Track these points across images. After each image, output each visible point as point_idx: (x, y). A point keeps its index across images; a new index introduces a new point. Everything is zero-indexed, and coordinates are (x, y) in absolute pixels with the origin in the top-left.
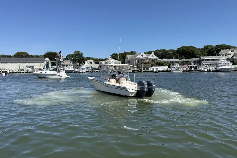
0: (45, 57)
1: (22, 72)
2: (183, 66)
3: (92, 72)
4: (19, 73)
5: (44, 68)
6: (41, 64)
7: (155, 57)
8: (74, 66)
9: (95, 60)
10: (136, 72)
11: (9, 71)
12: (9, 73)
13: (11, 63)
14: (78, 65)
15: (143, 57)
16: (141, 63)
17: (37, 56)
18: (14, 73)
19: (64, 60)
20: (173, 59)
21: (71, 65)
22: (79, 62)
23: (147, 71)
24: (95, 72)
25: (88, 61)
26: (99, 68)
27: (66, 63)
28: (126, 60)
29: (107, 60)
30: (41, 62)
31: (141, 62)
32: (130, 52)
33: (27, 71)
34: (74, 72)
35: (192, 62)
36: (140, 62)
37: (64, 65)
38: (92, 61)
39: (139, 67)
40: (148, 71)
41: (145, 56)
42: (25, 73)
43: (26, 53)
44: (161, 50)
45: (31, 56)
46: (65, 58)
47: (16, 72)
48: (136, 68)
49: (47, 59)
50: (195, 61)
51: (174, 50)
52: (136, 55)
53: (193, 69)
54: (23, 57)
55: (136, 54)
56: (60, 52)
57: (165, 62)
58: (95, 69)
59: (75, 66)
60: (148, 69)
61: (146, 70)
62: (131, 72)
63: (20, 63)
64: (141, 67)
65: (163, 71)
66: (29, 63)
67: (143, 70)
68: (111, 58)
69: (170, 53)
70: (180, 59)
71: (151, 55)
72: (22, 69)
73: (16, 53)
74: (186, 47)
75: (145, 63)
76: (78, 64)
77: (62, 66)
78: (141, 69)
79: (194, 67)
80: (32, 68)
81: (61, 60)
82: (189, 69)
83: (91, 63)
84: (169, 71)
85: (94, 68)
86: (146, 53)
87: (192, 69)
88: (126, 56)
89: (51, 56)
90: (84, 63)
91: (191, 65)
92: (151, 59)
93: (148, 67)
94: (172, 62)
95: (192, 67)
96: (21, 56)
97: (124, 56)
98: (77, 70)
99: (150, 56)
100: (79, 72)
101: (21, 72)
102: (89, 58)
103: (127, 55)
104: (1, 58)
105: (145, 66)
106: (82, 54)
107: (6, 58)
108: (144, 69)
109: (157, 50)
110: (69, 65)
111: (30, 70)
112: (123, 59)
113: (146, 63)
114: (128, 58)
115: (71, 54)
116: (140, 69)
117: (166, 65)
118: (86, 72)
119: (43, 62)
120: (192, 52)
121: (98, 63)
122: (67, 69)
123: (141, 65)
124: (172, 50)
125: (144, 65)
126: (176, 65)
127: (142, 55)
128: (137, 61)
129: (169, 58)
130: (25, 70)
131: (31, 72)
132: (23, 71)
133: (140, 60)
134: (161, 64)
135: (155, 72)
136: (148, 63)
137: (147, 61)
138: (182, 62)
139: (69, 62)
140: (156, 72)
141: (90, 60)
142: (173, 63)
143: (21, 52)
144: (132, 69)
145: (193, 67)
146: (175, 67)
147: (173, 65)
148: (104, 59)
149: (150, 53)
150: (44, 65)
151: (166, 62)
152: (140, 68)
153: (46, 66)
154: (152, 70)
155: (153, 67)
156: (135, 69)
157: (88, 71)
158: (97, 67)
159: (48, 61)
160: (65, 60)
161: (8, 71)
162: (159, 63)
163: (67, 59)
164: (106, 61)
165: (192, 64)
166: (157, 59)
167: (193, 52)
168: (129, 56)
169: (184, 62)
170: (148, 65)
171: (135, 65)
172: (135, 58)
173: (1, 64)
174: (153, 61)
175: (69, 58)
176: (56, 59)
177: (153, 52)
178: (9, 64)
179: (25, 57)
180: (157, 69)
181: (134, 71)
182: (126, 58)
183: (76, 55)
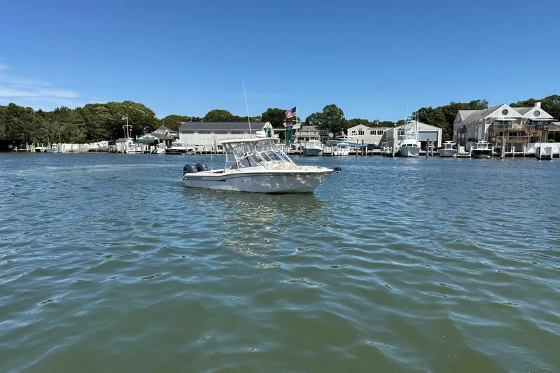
0: (262, 121)
1: (220, 153)
3: (364, 155)
4: (213, 153)
7: (545, 116)
8: (321, 141)
9: (372, 125)
10: (482, 156)
12: (196, 153)
13: (200, 132)
14: (331, 139)
15: (506, 116)
16: (501, 134)
17: (247, 119)
18: (204, 153)
19: (301, 126)
21: (316, 139)
22: (333, 131)
23: (516, 156)
24: (370, 154)
25: (356, 128)
26: (380, 144)
27: (306, 133)
28: (455, 125)
29: (404, 124)
31: (501, 129)
32: (468, 102)
34: (321, 153)
36: (497, 131)
37: (300, 138)
38: (364, 128)
39: (495, 143)
40: (522, 156)
41: (514, 113)
43: (226, 112)
45: (237, 119)
46: (304, 121)
47: (209, 153)
48: (485, 145)
49: (268, 125)
52: (486, 110)
54: (222, 120)
55: (487, 107)
56: (294, 110)
58: (371, 147)
59: (324, 142)
60: (519, 147)
61: (513, 151)
62: (469, 157)
63: (216, 133)
64: (501, 144)
66: (233, 133)
67: (504, 153)
68: (414, 119)
71: (534, 109)
72: (219, 146)
73: (209, 113)
75: (513, 134)
76: (331, 135)
77: (296, 141)
78: (498, 150)
81: (296, 127)
83: (361, 133)
85: (369, 145)
86: (517, 106)
88: (456, 113)
89: (277, 119)
90: (346, 133)
92: (530, 121)
93: (521, 144)
96: (219, 120)
97: (451, 113)
98: (328, 150)
99: (530, 115)
100: (334, 155)
101: (217, 153)
102: (357, 122)
103: (460, 111)
104: (183, 123)
105: (512, 142)
106: (341, 113)
107: (191, 123)
108: (508, 148)
109: (553, 98)
110: (313, 138)
112: (447, 121)
113: (515, 134)
114: (461, 119)
115: (318, 113)
116: (496, 150)
118: (350, 154)
121: (380, 133)
122: (308, 147)
123: (501, 138)
125: (510, 138)
127: (505, 112)
128: (487, 126)
132: (221, 151)
133: (497, 124)
135: (542, 159)
136: (523, 133)
137: (519, 127)
139: (312, 131)
140: (547, 158)
141: (361, 126)
143: (218, 110)
144: (472, 149)
148: (395, 121)
149: (530, 104)
152: (496, 147)
154: (532, 151)
155: (537, 145)
156: (482, 149)
157: (353, 151)
158: (377, 143)
159: (270, 129)
160: (305, 128)
161: (194, 150)
162: (557, 133)
163: (309, 124)
164: (400, 127)
166: (549, 122)
168: (464, 115)
170: (522, 138)
171: (483, 138)
172: (484, 120)
173: (181, 135)
174: (536, 128)
175: (313, 122)
176: (284, 124)
177: (538, 101)
178: (196, 135)
179: (226, 120)
180: (549, 149)
181: (477, 154)
182: (457, 119)
183: (328, 114)
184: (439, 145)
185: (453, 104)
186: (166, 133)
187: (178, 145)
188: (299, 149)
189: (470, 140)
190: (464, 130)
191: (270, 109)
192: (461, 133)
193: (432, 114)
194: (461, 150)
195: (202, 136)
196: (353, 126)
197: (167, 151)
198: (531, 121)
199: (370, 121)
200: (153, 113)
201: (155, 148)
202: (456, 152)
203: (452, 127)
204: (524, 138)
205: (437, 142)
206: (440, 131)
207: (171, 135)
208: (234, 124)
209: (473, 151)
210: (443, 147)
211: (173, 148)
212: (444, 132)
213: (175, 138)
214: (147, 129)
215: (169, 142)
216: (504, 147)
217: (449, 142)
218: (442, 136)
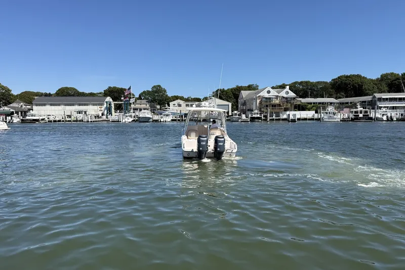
0: (104, 96)
1: (68, 121)
2: (342, 110)
3: (182, 121)
4: (63, 121)
5: (103, 115)
6: (99, 107)
7: (292, 94)
8: (151, 111)
9: (187, 100)
10: (256, 120)
11: (48, 118)
12: (48, 121)
13: (51, 105)
14: (158, 109)
15: (270, 94)
16: (267, 106)
17: (92, 95)
18: (55, 121)
19: (135, 100)
20: (324, 97)
21: (147, 109)
22: (159, 104)
23: (276, 120)
25: (176, 102)
27: (139, 106)
28: (239, 101)
29: (207, 100)
30: (99, 105)
31: (266, 103)
32: (247, 86)
33: (75, 119)
34: (151, 120)
35: (358, 104)
36: (264, 104)
37: (135, 109)
38: (181, 102)
39: (263, 112)
40: (279, 120)
41: (274, 93)
42: (73, 121)
43: (74, 89)
44: (302, 82)
45: (83, 94)
46: (138, 96)
47: (59, 121)
48: (258, 113)
49: (109, 99)
50: (365, 102)
51: (326, 83)
52: (257, 91)
53: (361, 115)
54: (70, 95)
55: (258, 89)
56: (130, 89)
57: (309, 103)
59: (153, 111)
60: (278, 115)
61: (274, 117)
62: (248, 121)
63: (65, 105)
64: (267, 113)
65: (305, 119)
66: (80, 105)
67: (269, 118)
68: (213, 96)
69: (318, 88)
70: (336, 98)
71: (285, 90)
72: (68, 116)
73: (59, 90)
74: (347, 77)
75: (274, 106)
76: (158, 107)
77: (132, 111)
78: (266, 116)
79: (363, 112)
80: (83, 113)
81: (132, 100)
82: (354, 116)
83: (180, 105)
84: (316, 119)
85: (185, 114)
86: (275, 88)
87: (358, 115)
88: (240, 92)
89: (116, 95)
90: (169, 105)
91: (357, 108)
93: (279, 112)
94: (323, 103)
95: (359, 112)
96: (66, 95)
97: (237, 93)
98: (156, 117)
99: (283, 94)
100: (161, 121)
101: (66, 121)
102: (176, 98)
103: (242, 91)
104: (36, 97)
105: (274, 111)
106: (165, 91)
107: (43, 98)
108: (271, 116)
109: (296, 83)
110: (145, 109)
111: (80, 116)
112: (234, 98)
113: (275, 106)
114: (242, 97)
115: (148, 91)
116: (264, 116)
117: (311, 108)
118: (172, 120)
119: (102, 105)
120: (359, 85)
121: (192, 106)
122: (141, 116)
123: (267, 109)
124: (321, 82)
125: (272, 109)
126: (329, 109)
127: (269, 92)
128: (258, 101)
129: (316, 97)
130: (72, 117)
131: (82, 121)
132: (70, 119)
133: (264, 99)
134: (302, 106)
135: (291, 121)
136: (279, 105)
137: (277, 102)
138: (340, 103)
139: (144, 104)
140: (293, 121)
141: (179, 101)
142: (324, 106)
143: (66, 88)
144: (250, 116)
145: (361, 113)
146: (327, 113)
147: (324, 109)
148: (202, 98)
149: (283, 87)
150: (103, 109)
151: (311, 103)
152: (264, 114)
153: (106, 111)
154: (285, 117)
155: (288, 113)
156: (256, 116)
157: (174, 118)
159: (110, 102)
160: (138, 101)
161: (46, 119)
162: (299, 105)
163: (141, 99)
165: (359, 106)
166: (294, 98)
167: (361, 86)
168: (244, 94)
169: (343, 103)
170: (279, 109)
171: (256, 109)
172: (256, 97)
173: (35, 107)
174: (287, 102)
175: (145, 97)
176: (122, 98)
177: (287, 85)
178: (48, 107)
179: (73, 95)
180: (295, 115)
181: (253, 119)
182: (240, 97)
183: (156, 92)
184: (230, 114)
185: (238, 87)
186: (21, 106)
187: (32, 115)
188: (134, 117)
189: (248, 110)
190: (244, 104)
191: (110, 87)
192: (243, 105)
193: (225, 93)
194: (244, 116)
195: (53, 107)
196: (174, 100)
197: (22, 120)
198: (284, 98)
199: (185, 97)
200: (9, 90)
201: (11, 119)
202: (241, 118)
203: (237, 102)
204: (280, 109)
205: (229, 111)
206: (230, 104)
207: (25, 107)
208: (80, 98)
209: (251, 117)
210: (232, 115)
211: (27, 118)
212: (233, 105)
213: (29, 110)
214: (3, 103)
215: (24, 113)
216: (269, 115)
217: (236, 112)
218: (232, 108)
